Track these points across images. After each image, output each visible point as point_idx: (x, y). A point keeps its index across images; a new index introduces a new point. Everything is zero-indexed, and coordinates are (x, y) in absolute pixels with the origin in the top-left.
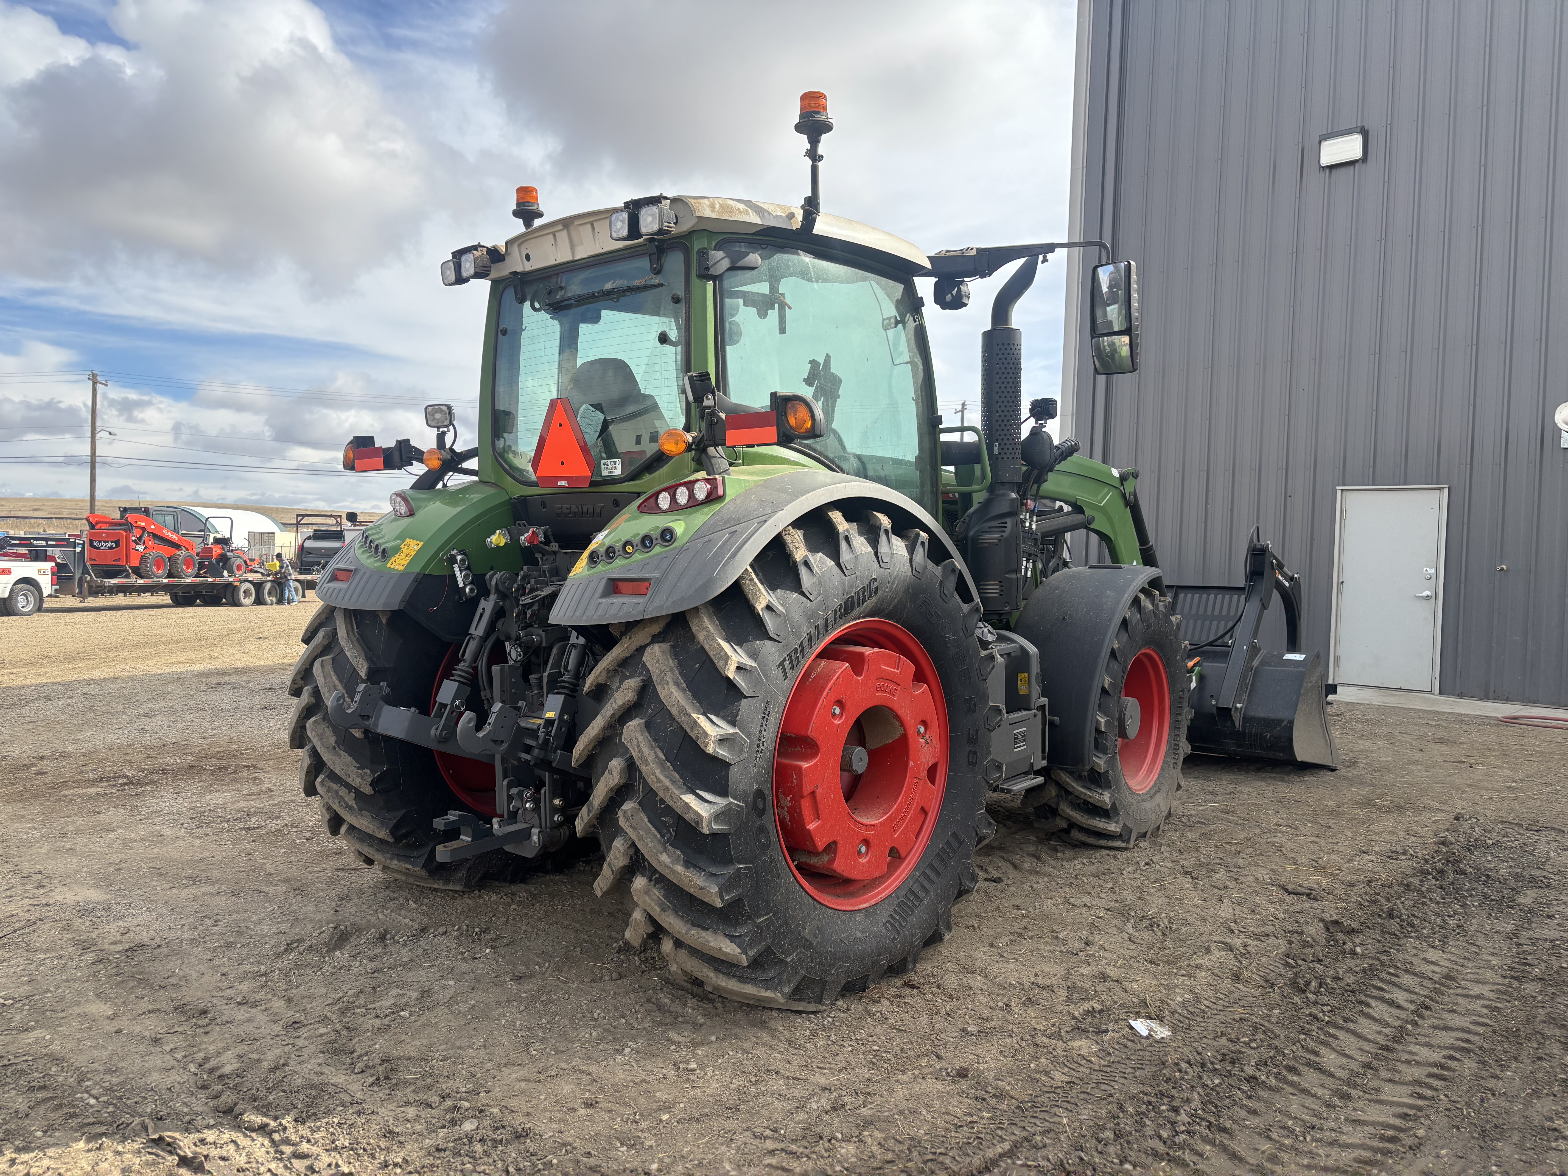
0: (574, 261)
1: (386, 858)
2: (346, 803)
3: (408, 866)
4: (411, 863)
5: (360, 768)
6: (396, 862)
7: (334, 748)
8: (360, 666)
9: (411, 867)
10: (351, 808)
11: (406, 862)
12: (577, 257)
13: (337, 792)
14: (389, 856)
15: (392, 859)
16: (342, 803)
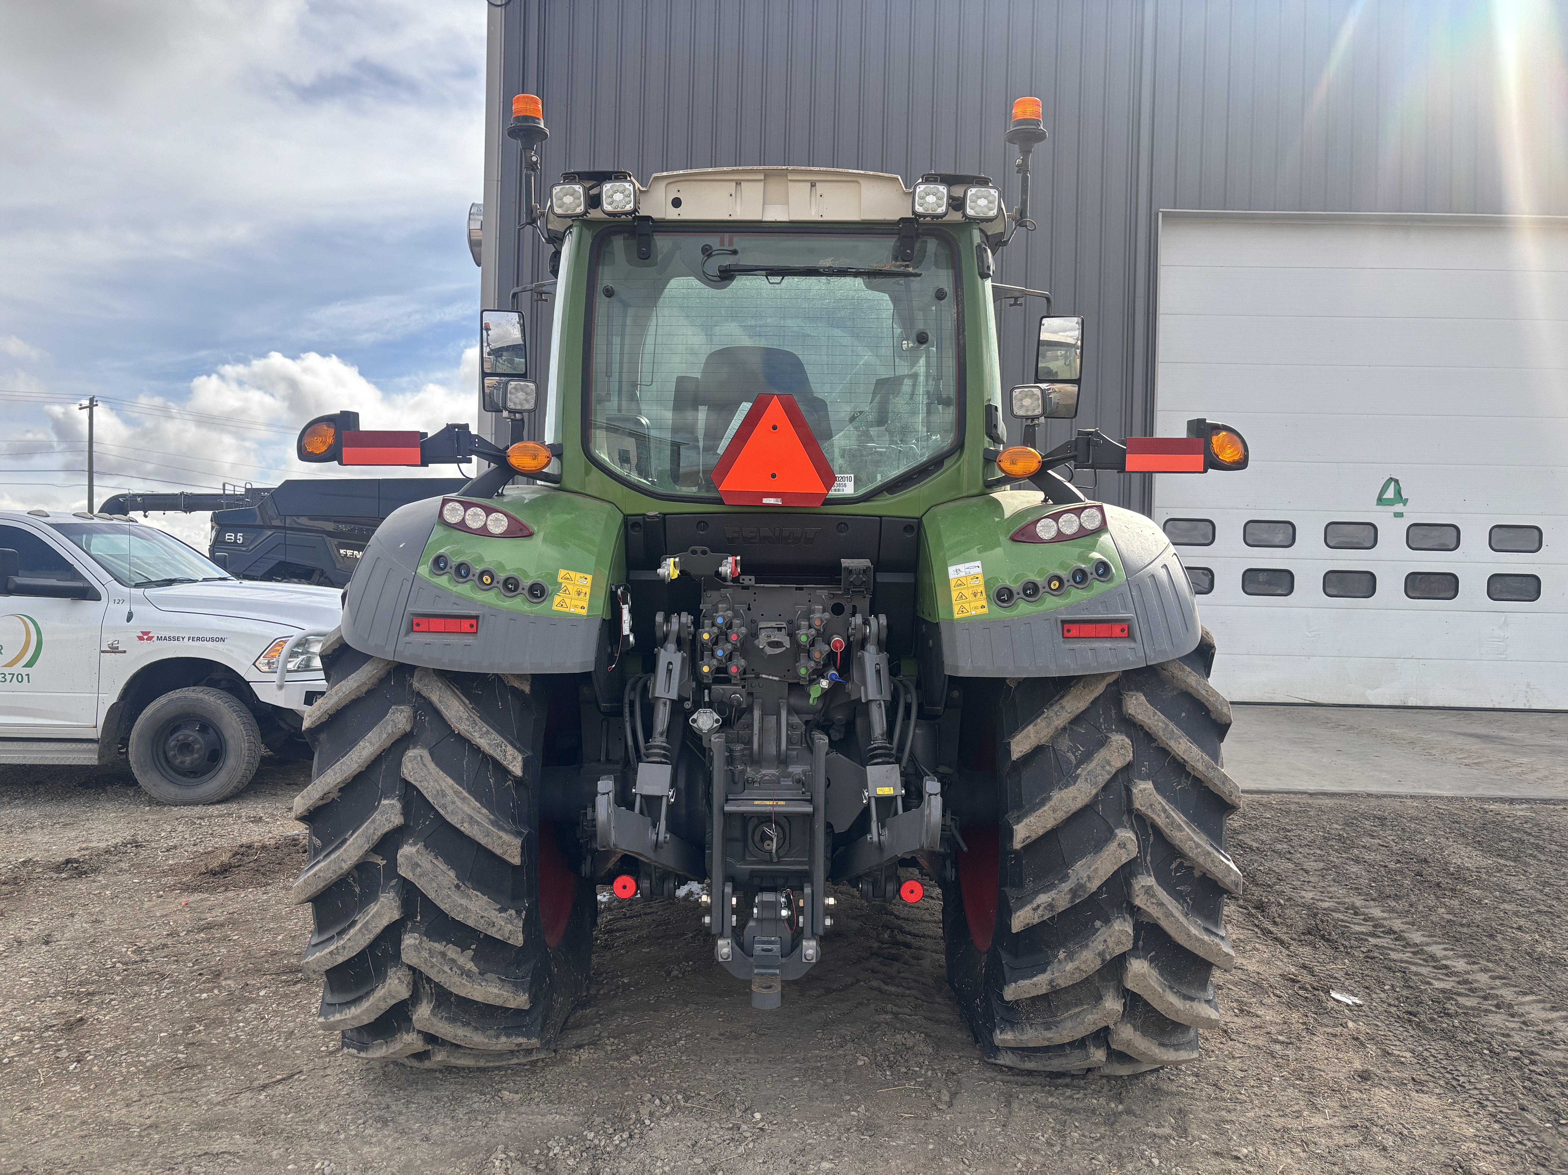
0: (761, 222)
1: (489, 1038)
2: (460, 968)
3: (521, 1040)
4: (524, 1035)
5: (502, 910)
6: (503, 1039)
7: (457, 887)
8: (510, 758)
9: (525, 1040)
10: (468, 974)
11: (518, 1035)
12: (766, 219)
13: (443, 955)
14: (492, 1032)
15: (497, 1037)
16: (455, 969)
